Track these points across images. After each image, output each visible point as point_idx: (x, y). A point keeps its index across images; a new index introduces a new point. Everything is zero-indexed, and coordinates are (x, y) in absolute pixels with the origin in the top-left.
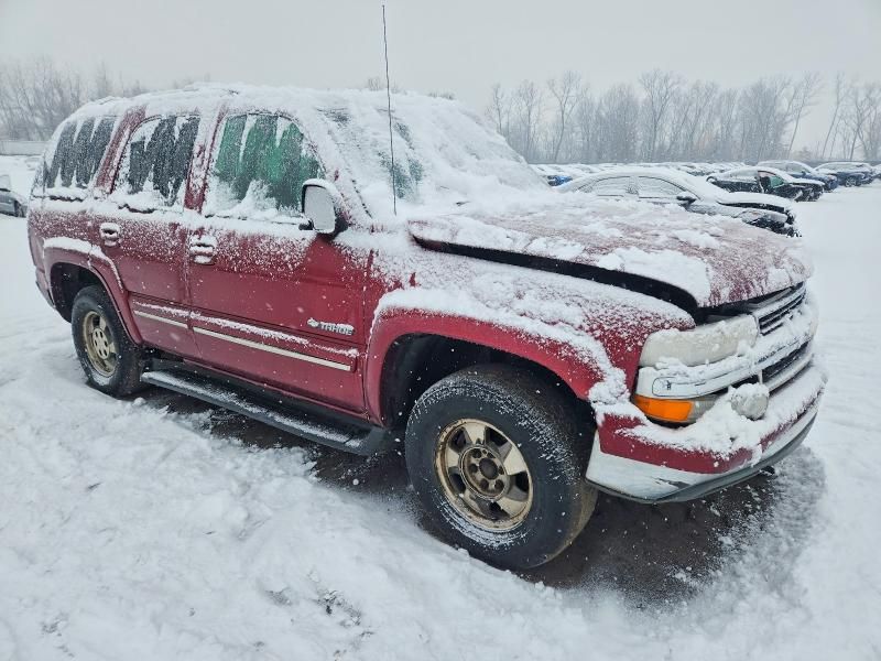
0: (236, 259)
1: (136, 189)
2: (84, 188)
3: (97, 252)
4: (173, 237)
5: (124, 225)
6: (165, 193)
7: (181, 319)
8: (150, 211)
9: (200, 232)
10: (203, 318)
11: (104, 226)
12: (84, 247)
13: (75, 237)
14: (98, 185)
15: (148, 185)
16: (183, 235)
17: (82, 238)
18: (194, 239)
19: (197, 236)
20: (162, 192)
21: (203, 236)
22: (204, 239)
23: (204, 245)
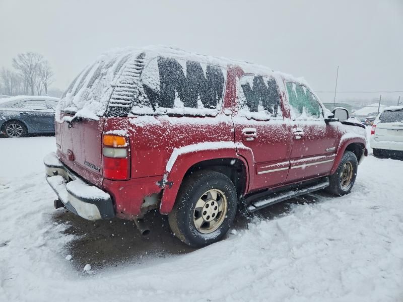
0: (309, 135)
1: (254, 109)
2: (214, 109)
3: (241, 145)
4: (285, 130)
5: (258, 128)
6: (270, 111)
7: (285, 166)
8: (268, 120)
9: (295, 126)
10: (295, 162)
11: (245, 130)
12: (230, 145)
13: (219, 141)
14: (226, 106)
15: (260, 107)
16: (289, 129)
17: (226, 140)
18: (294, 130)
19: (295, 128)
20: (269, 111)
21: (297, 128)
22: (298, 129)
23: (299, 132)
